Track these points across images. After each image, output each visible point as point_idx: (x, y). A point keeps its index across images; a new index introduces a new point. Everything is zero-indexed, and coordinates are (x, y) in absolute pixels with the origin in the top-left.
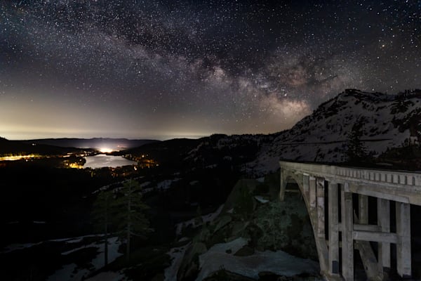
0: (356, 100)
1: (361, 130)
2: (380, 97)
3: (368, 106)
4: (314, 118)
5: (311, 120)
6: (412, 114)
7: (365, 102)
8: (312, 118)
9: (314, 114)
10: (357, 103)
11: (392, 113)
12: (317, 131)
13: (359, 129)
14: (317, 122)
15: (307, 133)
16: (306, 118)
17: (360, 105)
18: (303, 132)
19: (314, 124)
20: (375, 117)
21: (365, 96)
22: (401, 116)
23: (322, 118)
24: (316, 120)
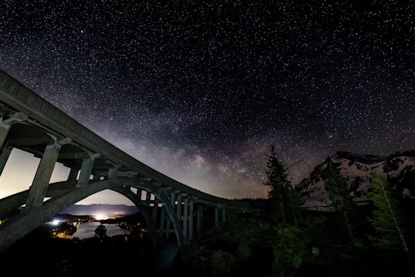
0: (348, 161)
1: (358, 190)
2: (373, 159)
3: (362, 167)
4: (312, 181)
5: (309, 183)
6: (405, 171)
7: (358, 163)
8: (309, 180)
9: (311, 176)
10: (350, 164)
11: (384, 172)
12: (316, 193)
13: (356, 189)
14: (316, 185)
15: (307, 196)
16: (304, 180)
17: (354, 166)
18: (303, 194)
19: (313, 187)
20: (370, 176)
21: (357, 158)
22: (394, 173)
23: (319, 180)
24: (314, 182)
